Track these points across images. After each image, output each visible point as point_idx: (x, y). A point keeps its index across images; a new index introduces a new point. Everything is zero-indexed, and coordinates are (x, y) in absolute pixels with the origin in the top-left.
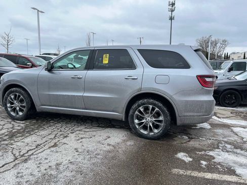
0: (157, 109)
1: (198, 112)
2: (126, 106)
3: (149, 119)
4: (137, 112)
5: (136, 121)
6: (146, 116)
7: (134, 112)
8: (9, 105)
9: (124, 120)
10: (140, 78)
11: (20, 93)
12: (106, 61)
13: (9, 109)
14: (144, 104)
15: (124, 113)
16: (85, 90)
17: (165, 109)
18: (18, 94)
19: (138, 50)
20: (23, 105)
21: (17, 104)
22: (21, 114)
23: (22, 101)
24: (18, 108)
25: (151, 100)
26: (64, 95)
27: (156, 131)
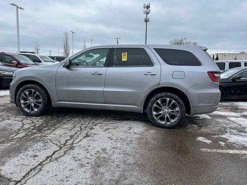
0: (173, 101)
1: (209, 103)
2: (145, 99)
3: (166, 111)
4: (155, 105)
5: (154, 113)
6: (163, 107)
7: (152, 105)
8: (22, 102)
9: (142, 112)
10: (158, 74)
11: (36, 89)
12: (124, 59)
13: (23, 106)
14: (162, 97)
15: (143, 106)
16: (105, 85)
17: (181, 101)
18: (33, 90)
19: (154, 49)
20: (40, 101)
21: (31, 101)
22: (36, 110)
23: (37, 97)
24: (33, 105)
25: (169, 94)
26: (84, 90)
27: (173, 121)
